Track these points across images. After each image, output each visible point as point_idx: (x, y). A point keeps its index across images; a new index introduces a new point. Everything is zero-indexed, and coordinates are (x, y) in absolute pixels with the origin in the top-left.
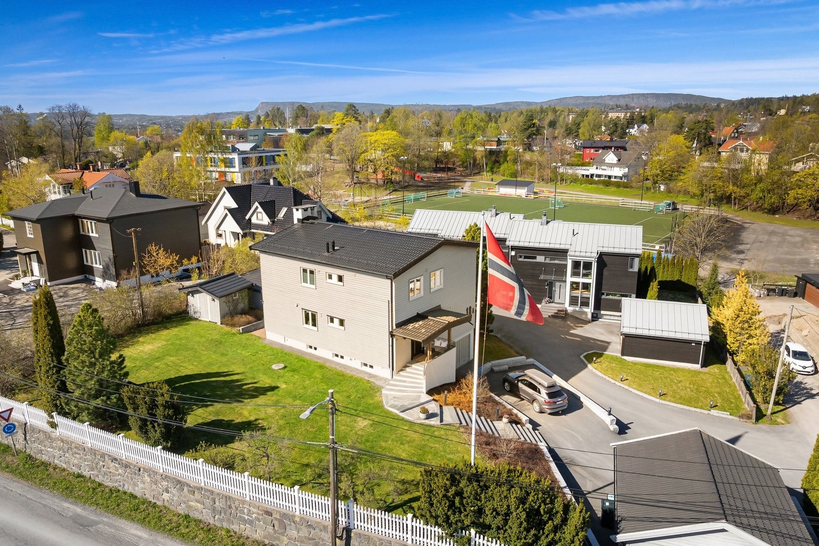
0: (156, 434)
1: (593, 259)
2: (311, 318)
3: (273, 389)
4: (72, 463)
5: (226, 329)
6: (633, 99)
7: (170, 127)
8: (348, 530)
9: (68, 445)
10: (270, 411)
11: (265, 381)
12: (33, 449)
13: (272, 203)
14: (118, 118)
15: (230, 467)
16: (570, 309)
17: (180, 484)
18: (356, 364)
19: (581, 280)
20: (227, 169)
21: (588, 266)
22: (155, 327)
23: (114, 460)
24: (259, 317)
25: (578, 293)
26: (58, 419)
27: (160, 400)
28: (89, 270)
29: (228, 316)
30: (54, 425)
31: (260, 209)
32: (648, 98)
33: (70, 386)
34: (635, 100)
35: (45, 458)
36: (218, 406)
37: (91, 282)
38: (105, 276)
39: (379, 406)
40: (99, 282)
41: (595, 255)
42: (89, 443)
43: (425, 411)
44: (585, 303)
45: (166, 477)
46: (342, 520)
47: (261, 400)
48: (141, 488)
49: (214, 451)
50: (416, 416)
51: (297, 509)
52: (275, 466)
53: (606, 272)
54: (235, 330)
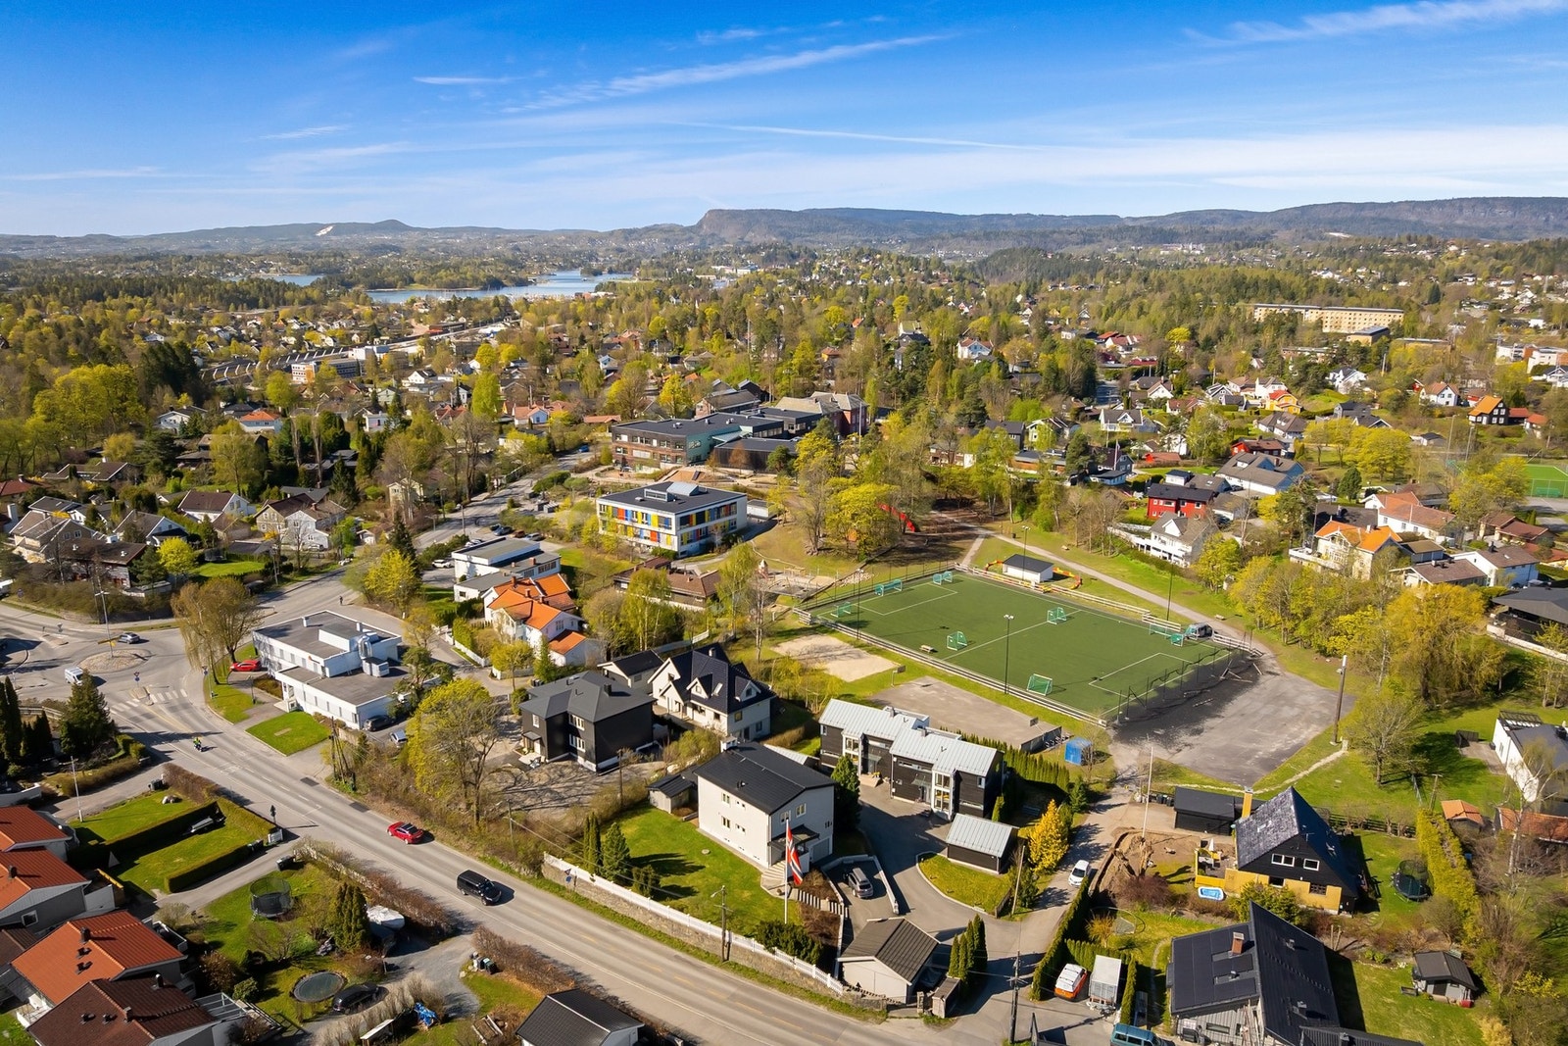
0: (648, 891)
1: (950, 774)
2: (727, 822)
3: (702, 867)
4: (602, 901)
5: (675, 818)
6: (1461, 210)
7: (546, 260)
8: (729, 943)
9: (600, 891)
10: (700, 882)
11: (698, 862)
12: (579, 890)
13: (710, 677)
14: (453, 235)
15: (681, 910)
16: (935, 810)
17: (658, 916)
18: (751, 856)
19: (942, 789)
20: (662, 530)
21: (947, 779)
22: (629, 813)
23: (625, 901)
24: (695, 809)
25: (940, 798)
26: (596, 877)
27: (650, 876)
28: (575, 751)
29: (676, 808)
30: (593, 880)
31: (699, 684)
32: (1495, 207)
33: (604, 861)
34: (1467, 212)
35: (585, 896)
36: (673, 876)
37: (575, 759)
38: (587, 757)
39: (758, 885)
40: (580, 760)
41: (951, 772)
42: (612, 891)
43: (779, 891)
44: (946, 805)
45: (651, 912)
46: (727, 939)
47: (695, 874)
48: (638, 916)
49: (674, 901)
50: (774, 893)
51: (709, 933)
52: (701, 913)
53: (962, 785)
54: (680, 819)
